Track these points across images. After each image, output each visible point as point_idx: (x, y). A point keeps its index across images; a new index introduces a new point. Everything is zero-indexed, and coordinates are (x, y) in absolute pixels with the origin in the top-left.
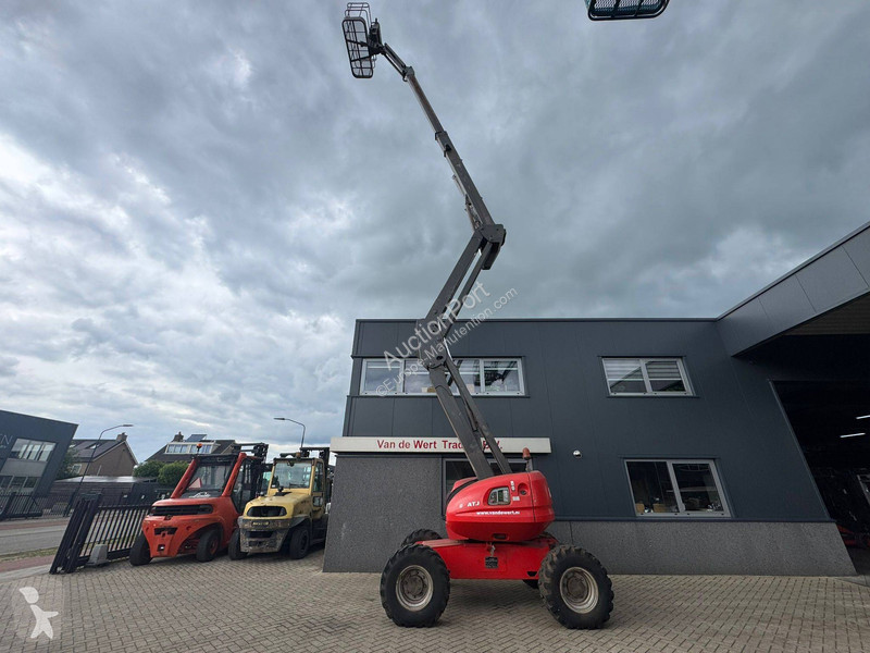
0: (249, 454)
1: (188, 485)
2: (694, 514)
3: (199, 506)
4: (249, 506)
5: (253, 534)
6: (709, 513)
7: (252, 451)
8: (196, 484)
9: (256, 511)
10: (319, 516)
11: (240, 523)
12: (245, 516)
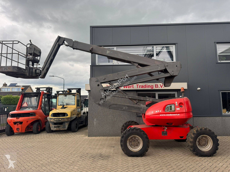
0: (45, 92)
1: (22, 105)
3: (29, 113)
4: (51, 113)
5: (55, 124)
7: (46, 91)
8: (25, 105)
9: (55, 115)
10: (80, 116)
11: (49, 120)
12: (50, 117)
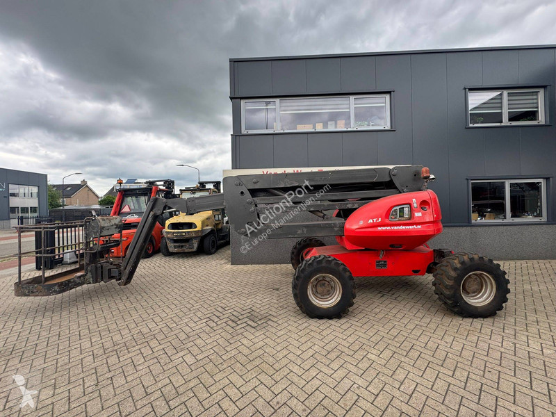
0: (162, 187)
1: (120, 210)
2: (517, 220)
3: (130, 224)
4: (168, 222)
5: (175, 241)
6: (529, 219)
7: (164, 186)
8: (126, 209)
9: (174, 226)
10: (220, 227)
11: (165, 234)
12: (166, 229)
